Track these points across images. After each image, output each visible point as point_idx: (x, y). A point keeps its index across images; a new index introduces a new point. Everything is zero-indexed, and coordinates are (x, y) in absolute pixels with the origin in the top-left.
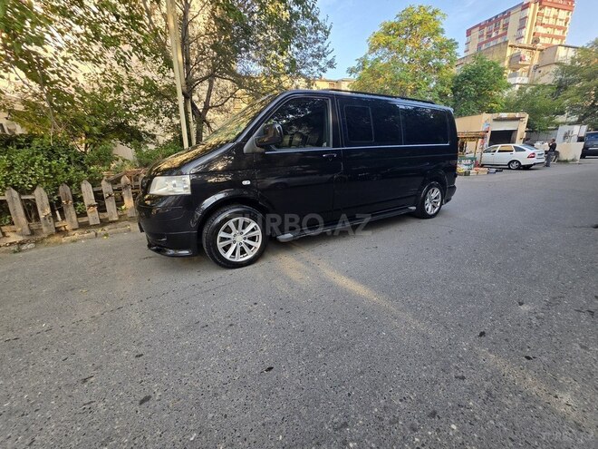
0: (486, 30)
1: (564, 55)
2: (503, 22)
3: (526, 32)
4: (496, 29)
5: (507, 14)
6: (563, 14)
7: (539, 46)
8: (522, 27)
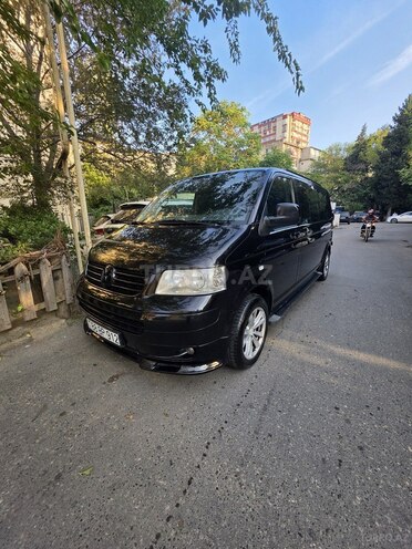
0: (263, 128)
1: (315, 154)
2: (272, 125)
3: (287, 134)
4: (269, 129)
5: (274, 120)
6: (305, 126)
7: (300, 145)
8: (284, 131)
